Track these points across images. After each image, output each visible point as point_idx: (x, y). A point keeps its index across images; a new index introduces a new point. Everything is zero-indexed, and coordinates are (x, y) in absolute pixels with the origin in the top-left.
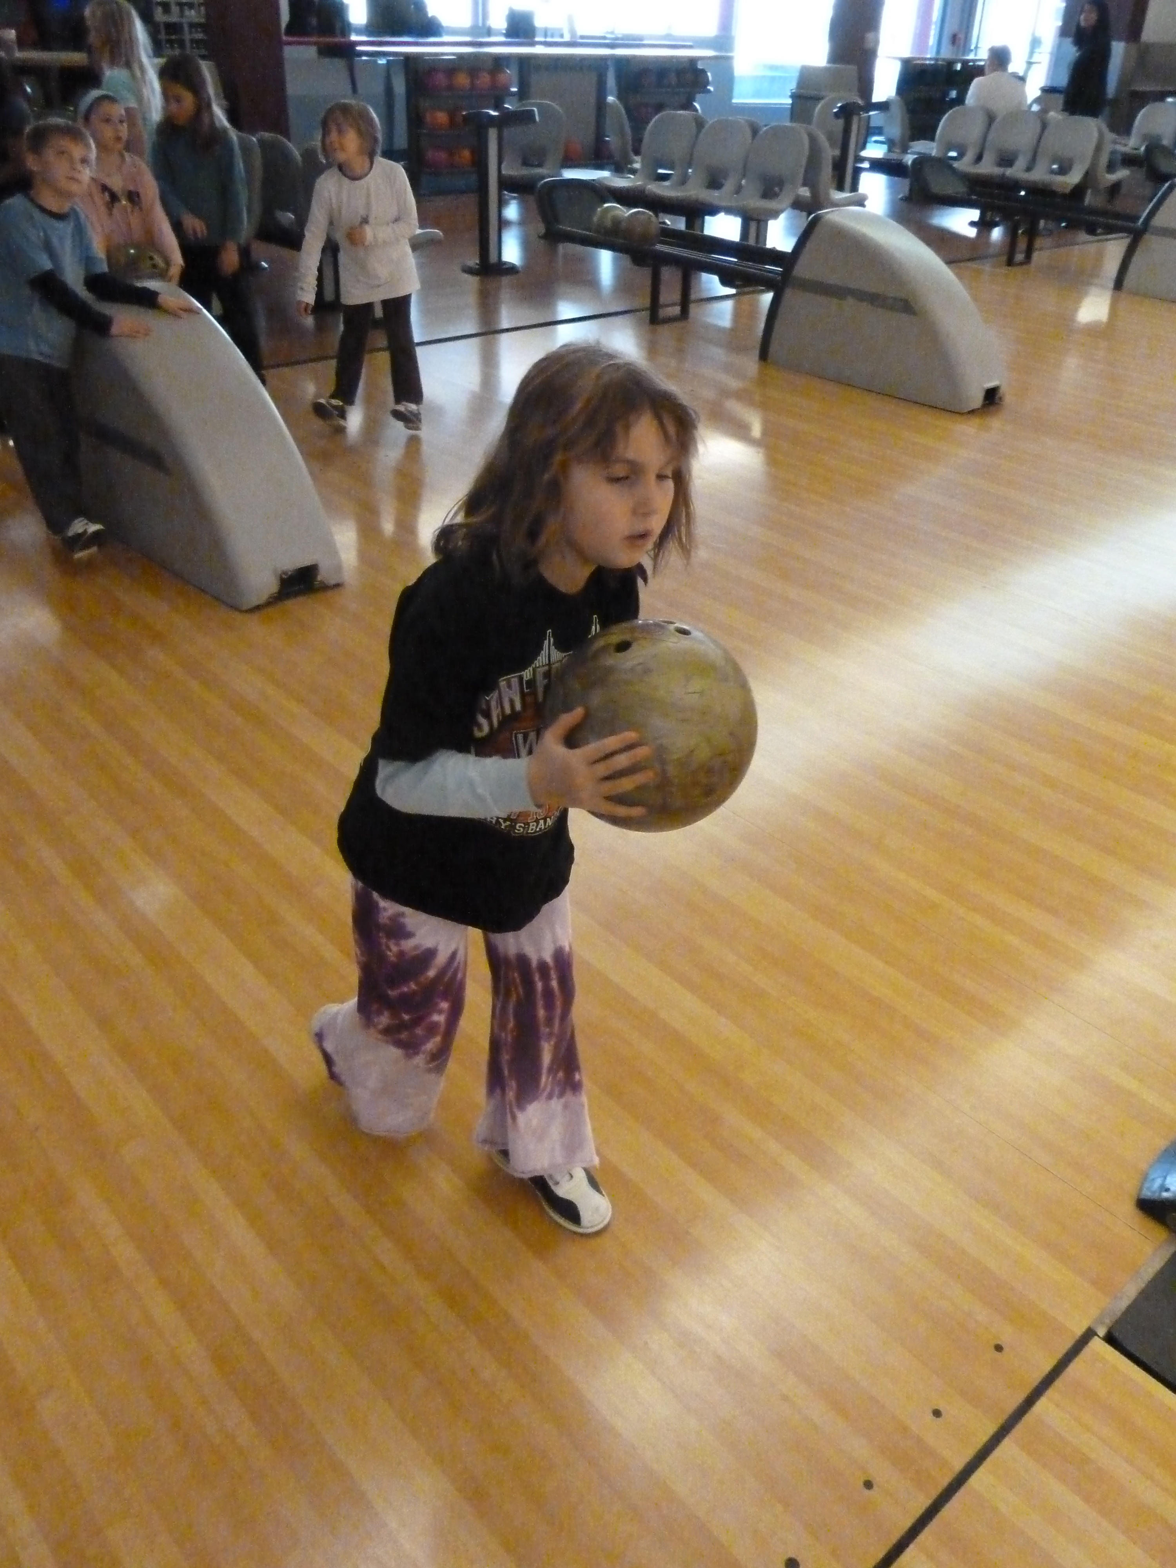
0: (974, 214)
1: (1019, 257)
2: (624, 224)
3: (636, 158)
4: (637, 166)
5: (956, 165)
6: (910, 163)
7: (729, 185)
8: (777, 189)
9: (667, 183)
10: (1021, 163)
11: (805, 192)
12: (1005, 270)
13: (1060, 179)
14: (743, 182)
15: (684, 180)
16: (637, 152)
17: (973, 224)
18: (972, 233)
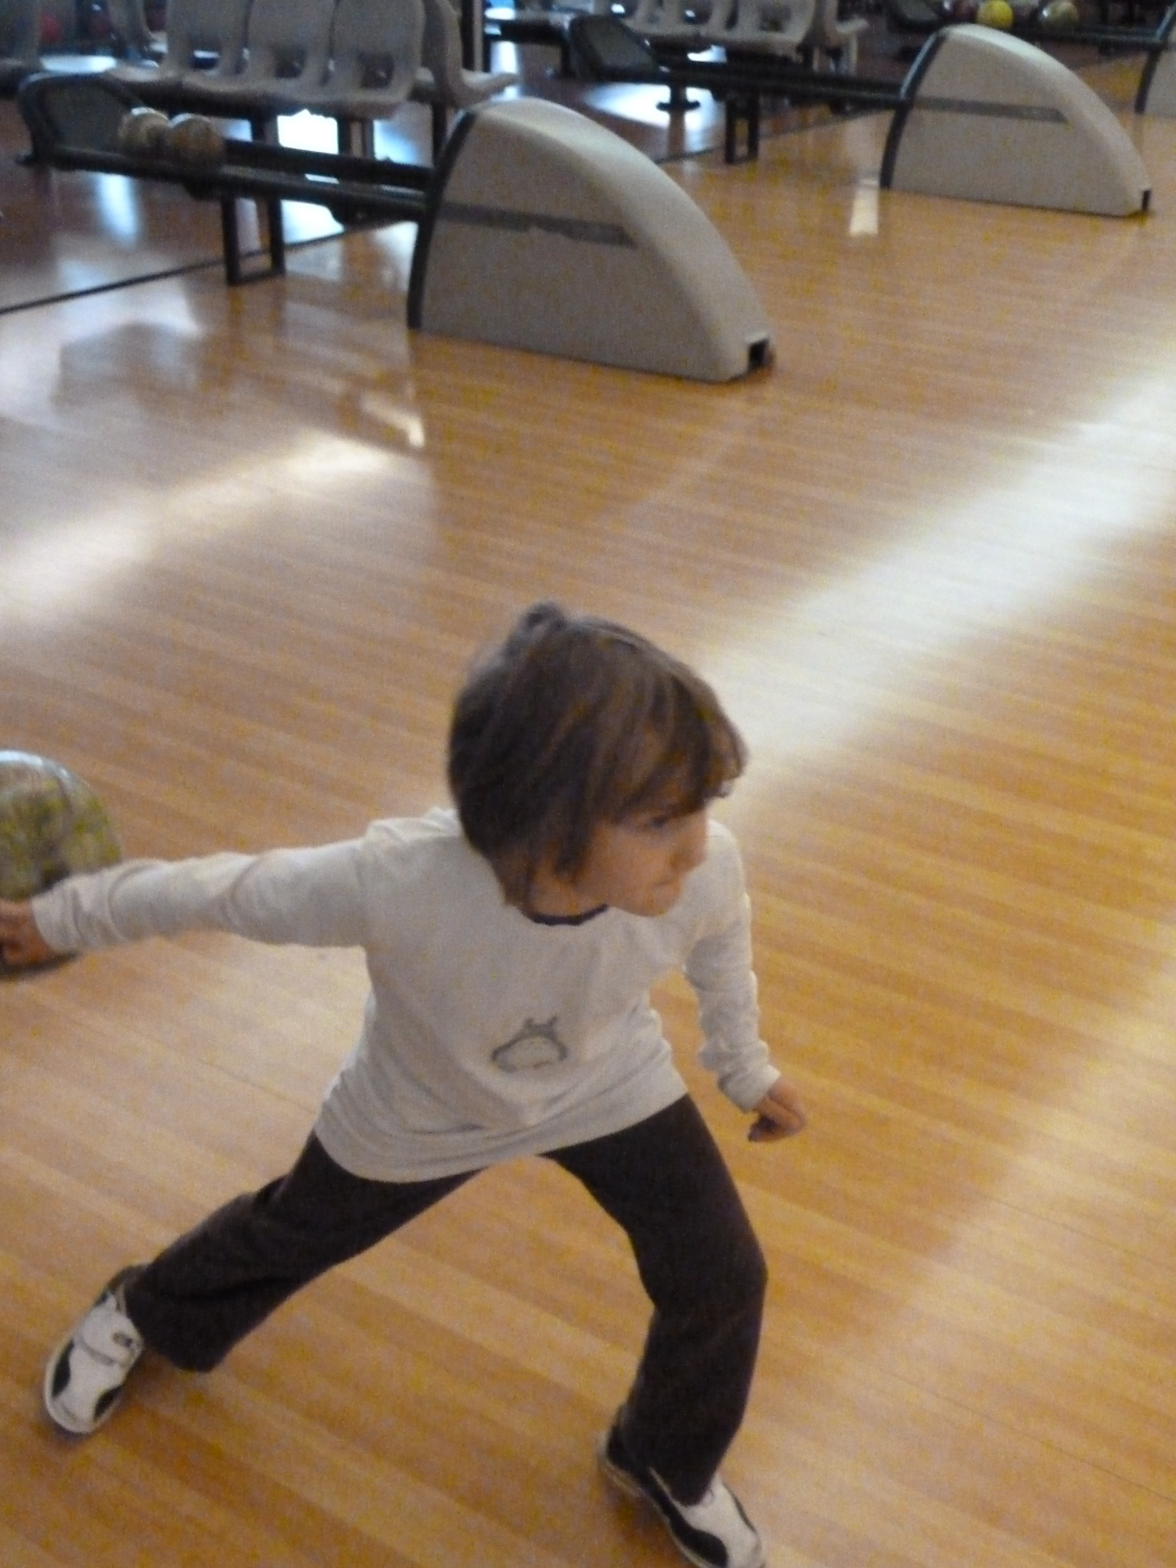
0: (663, 93)
1: (741, 150)
2: (169, 142)
3: (153, 35)
4: (161, 47)
5: (629, 23)
6: (566, 25)
7: (311, 72)
8: (382, 74)
9: (212, 73)
10: (718, 17)
11: (425, 76)
12: (722, 171)
13: (776, 37)
14: (331, 66)
15: (239, 67)
16: (155, 25)
17: (662, 106)
18: (663, 119)
